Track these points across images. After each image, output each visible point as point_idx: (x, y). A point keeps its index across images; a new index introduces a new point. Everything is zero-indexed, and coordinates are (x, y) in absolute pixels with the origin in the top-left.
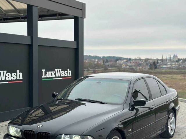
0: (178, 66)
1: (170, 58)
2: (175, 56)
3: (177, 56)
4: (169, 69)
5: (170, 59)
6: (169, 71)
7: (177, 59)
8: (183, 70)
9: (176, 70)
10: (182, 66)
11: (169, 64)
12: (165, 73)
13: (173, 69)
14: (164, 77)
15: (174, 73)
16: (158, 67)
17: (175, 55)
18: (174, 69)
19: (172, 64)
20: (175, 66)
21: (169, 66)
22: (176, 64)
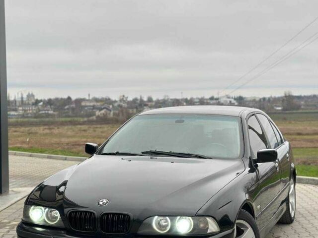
0: (37, 112)
1: (22, 98)
2: (30, 96)
3: (33, 96)
4: (21, 118)
5: (22, 101)
6: (23, 122)
7: (33, 101)
8: (47, 119)
9: (35, 120)
10: (44, 112)
11: (21, 108)
12: (16, 125)
13: (28, 117)
14: (15, 131)
15: (31, 124)
17: (31, 93)
18: (31, 117)
19: (26, 109)
20: (31, 112)
21: (21, 112)
22: (32, 110)
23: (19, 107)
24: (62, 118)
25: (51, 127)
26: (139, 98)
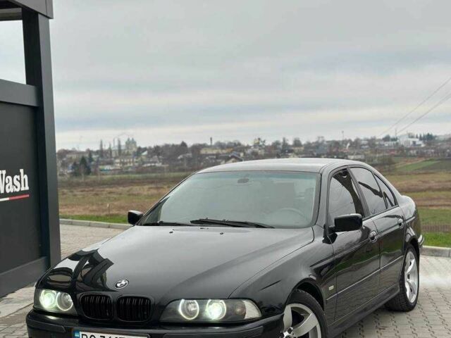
0: (140, 166)
1: (119, 146)
2: (130, 143)
3: (134, 142)
4: (119, 173)
5: (120, 150)
6: (121, 179)
7: (135, 150)
8: (154, 175)
9: (137, 176)
10: (149, 165)
11: (118, 161)
12: (111, 184)
13: (127, 173)
14: (110, 193)
15: (132, 182)
16: (92, 170)
17: (131, 139)
18: (132, 172)
19: (125, 161)
20: (132, 165)
21: (118, 166)
22: (133, 162)
23: (115, 158)
24: (174, 172)
25: (159, 186)
26: (281, 141)
